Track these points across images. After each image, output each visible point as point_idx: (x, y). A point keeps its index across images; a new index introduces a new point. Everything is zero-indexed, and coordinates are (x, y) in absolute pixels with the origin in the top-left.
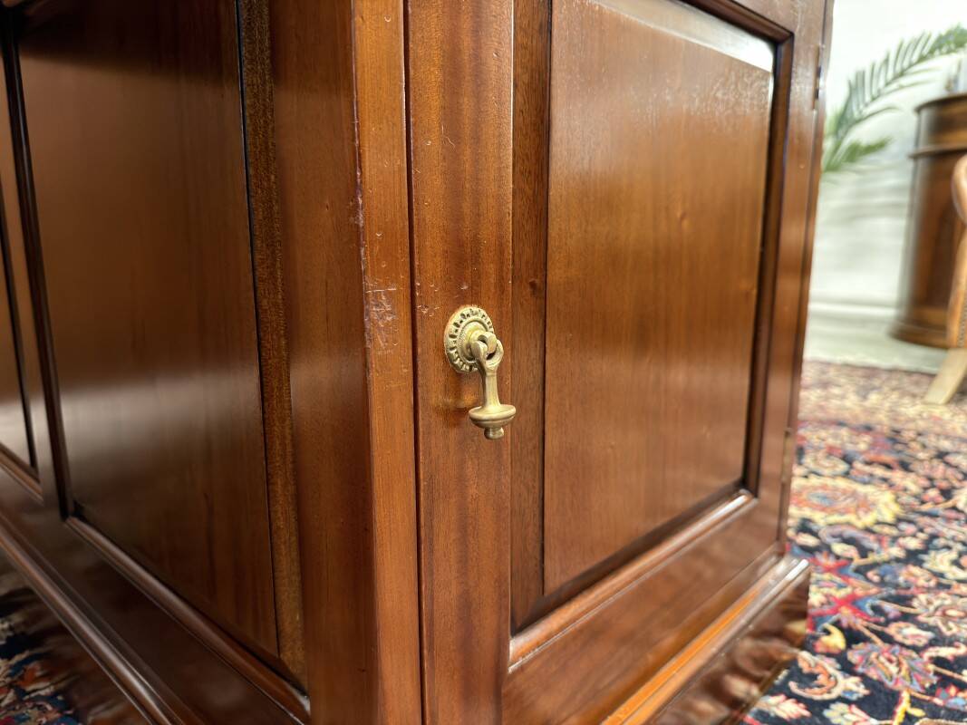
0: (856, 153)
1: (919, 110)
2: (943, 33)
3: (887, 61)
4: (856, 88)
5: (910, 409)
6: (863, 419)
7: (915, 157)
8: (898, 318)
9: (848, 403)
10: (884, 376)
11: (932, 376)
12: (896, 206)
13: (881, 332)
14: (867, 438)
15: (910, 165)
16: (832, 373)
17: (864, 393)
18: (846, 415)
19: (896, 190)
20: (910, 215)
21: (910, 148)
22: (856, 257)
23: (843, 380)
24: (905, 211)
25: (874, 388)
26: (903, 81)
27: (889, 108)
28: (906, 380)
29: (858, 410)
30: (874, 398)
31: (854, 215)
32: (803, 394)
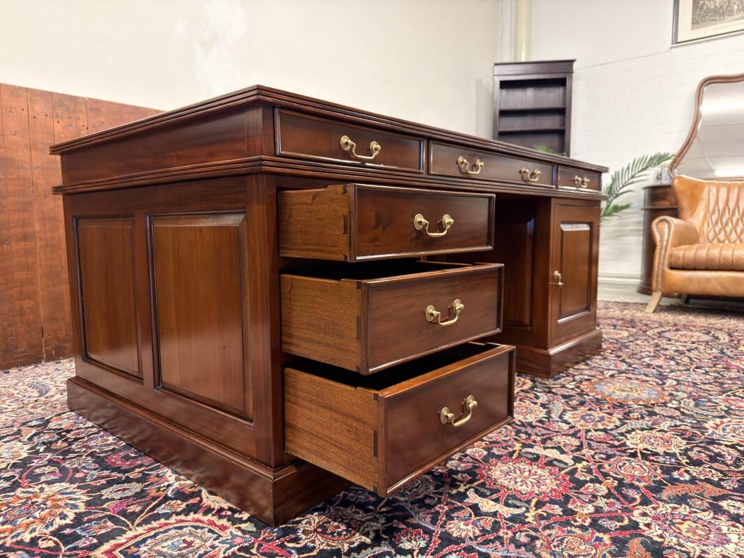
0: (617, 209)
1: (645, 188)
2: (653, 156)
3: (628, 168)
4: (615, 179)
5: (639, 314)
6: (621, 317)
7: (645, 210)
8: (641, 283)
9: (616, 313)
10: (632, 305)
11: (647, 304)
12: (638, 230)
13: (634, 290)
14: (622, 322)
15: (643, 212)
16: (610, 305)
17: (622, 311)
18: (616, 316)
19: (638, 223)
20: (644, 235)
21: (642, 206)
22: (620, 255)
23: (614, 307)
24: (642, 233)
25: (627, 309)
26: (634, 180)
27: (630, 191)
28: (640, 306)
29: (619, 315)
30: (626, 312)
31: (618, 235)
32: (598, 311)
